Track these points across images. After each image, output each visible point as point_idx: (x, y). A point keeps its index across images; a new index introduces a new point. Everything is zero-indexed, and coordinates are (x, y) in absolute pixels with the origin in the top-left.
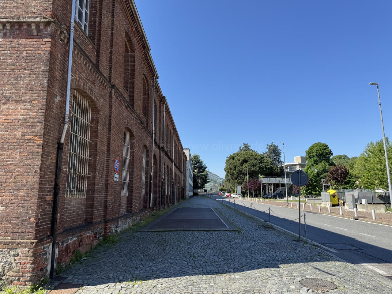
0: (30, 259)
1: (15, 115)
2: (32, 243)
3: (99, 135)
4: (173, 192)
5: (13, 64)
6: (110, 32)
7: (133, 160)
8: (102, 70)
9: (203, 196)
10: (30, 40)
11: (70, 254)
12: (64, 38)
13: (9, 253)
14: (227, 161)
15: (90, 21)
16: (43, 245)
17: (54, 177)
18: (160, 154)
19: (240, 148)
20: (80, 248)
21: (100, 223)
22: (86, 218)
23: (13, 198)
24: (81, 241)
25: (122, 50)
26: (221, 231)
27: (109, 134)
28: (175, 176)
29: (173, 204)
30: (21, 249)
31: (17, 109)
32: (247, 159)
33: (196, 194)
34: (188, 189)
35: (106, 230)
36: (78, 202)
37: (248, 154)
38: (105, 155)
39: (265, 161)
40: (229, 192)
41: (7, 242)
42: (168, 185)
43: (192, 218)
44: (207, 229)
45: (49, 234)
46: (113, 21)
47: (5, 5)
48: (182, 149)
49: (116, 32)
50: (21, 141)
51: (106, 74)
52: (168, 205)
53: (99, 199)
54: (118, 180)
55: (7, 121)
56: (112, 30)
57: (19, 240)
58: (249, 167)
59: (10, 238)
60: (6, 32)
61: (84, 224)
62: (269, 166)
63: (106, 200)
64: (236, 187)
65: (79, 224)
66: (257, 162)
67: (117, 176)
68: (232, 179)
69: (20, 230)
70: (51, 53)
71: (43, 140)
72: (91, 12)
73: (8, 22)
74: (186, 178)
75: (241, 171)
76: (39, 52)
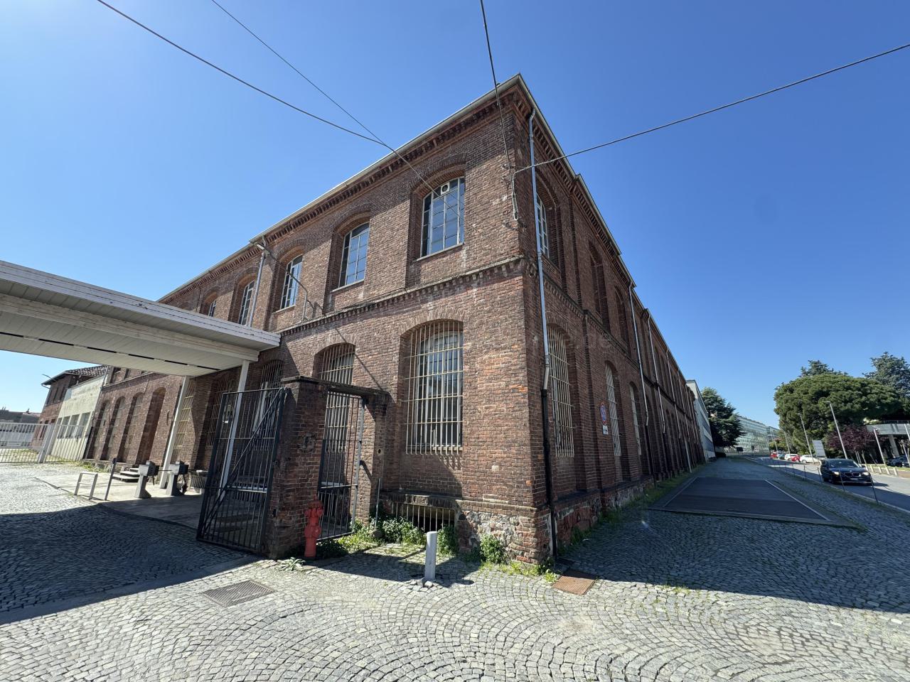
0: (531, 531)
1: (497, 364)
2: (532, 511)
3: (578, 375)
4: (683, 452)
5: (489, 311)
6: (572, 249)
7: (621, 405)
8: (571, 295)
9: (734, 458)
10: (502, 283)
11: (569, 531)
12: (533, 271)
13: (509, 520)
14: (778, 396)
15: (550, 244)
16: (542, 514)
17: (542, 430)
18: (653, 392)
19: (803, 370)
20: (578, 524)
21: (595, 492)
22: (578, 485)
23: (505, 455)
24: (578, 515)
25: (588, 265)
26: (813, 524)
27: (589, 372)
28: (681, 426)
29: (686, 471)
30: (520, 517)
31: (498, 357)
32: (825, 390)
33: (720, 455)
34: (704, 446)
35: (604, 502)
36: (567, 462)
37: (827, 379)
38: (588, 400)
39: (873, 391)
40: (794, 451)
41: (506, 507)
42: (672, 439)
43: (735, 497)
44: (780, 519)
45: (545, 501)
46: (574, 234)
47: (475, 255)
48: (684, 382)
49: (579, 247)
50: (506, 391)
51: (575, 298)
52: (678, 471)
53: (590, 461)
54: (607, 433)
55: (491, 371)
56: (575, 245)
57: (517, 506)
58: (835, 404)
59: (507, 502)
60: (480, 281)
61: (576, 492)
62: (888, 401)
63: (598, 462)
64: (811, 443)
65: (571, 491)
66: (852, 394)
67: (605, 427)
68: (798, 427)
69: (517, 494)
70: (524, 291)
71: (529, 389)
72: (549, 233)
73: (480, 271)
74: (698, 427)
75: (816, 413)
76: (512, 293)
